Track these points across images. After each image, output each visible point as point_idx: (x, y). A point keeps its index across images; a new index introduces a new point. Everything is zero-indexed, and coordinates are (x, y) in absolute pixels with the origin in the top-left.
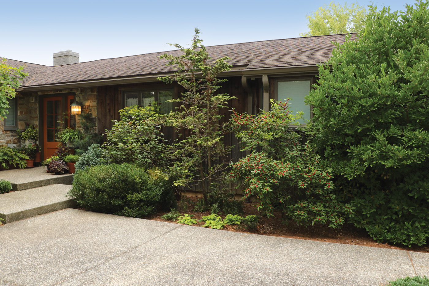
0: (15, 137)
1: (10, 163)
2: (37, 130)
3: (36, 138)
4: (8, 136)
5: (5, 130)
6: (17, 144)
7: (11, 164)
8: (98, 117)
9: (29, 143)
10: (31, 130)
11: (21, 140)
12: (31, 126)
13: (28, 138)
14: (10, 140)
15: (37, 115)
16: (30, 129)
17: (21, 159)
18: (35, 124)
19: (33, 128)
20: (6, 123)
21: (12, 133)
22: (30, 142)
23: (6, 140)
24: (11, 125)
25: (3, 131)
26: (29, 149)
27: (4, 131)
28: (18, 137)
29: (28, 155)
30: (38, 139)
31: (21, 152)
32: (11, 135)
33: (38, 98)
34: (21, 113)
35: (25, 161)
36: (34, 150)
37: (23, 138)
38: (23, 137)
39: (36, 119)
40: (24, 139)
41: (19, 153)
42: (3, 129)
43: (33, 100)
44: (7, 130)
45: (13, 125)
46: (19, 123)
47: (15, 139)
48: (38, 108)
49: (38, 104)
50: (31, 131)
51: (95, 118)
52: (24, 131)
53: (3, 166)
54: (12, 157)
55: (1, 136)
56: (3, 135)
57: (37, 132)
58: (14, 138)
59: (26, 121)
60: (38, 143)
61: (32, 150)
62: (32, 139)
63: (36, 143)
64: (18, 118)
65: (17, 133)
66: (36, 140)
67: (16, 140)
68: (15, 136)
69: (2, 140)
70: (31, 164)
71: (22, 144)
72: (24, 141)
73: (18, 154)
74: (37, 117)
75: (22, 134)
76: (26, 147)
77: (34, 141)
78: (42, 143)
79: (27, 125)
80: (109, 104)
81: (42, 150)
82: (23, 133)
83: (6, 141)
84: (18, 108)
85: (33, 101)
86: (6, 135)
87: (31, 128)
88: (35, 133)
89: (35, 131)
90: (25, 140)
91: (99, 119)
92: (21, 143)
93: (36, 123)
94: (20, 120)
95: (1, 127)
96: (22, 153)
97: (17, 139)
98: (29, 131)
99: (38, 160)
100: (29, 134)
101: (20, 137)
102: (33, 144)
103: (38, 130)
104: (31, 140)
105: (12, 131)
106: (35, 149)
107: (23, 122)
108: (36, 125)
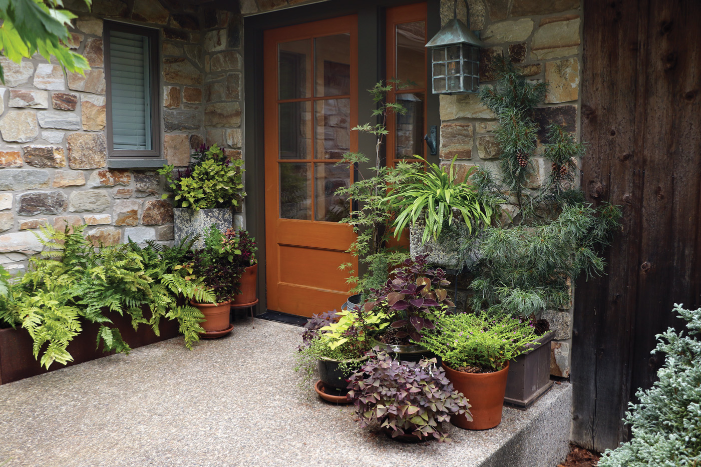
0: (153, 199)
1: (135, 324)
2: (237, 169)
3: (235, 202)
4: (125, 196)
5: (112, 170)
6: (163, 228)
7: (140, 325)
8: (583, 106)
9: (209, 225)
10: (217, 169)
11: (177, 212)
12: (214, 150)
13: (203, 204)
14: (135, 212)
15: (238, 104)
16: (210, 165)
17: (181, 300)
18: (230, 143)
19: (223, 160)
20: (115, 140)
21: (142, 181)
22: (213, 221)
23: (118, 211)
24: (135, 148)
25: (102, 175)
26: (210, 251)
27: (108, 175)
28: (164, 197)
29: (208, 283)
30: (243, 206)
31: (178, 267)
32: (139, 191)
33: (242, 33)
34: (174, 94)
35: (198, 313)
36: (231, 259)
37: (184, 205)
38: (184, 199)
39: (236, 121)
40: (190, 206)
41: (169, 271)
42: (105, 165)
43: (219, 44)
44: (122, 171)
45: (142, 148)
46: (167, 137)
47: (154, 205)
48: (241, 76)
49: (240, 58)
50: (217, 173)
51: (567, 111)
52: (188, 174)
53: (102, 341)
54: (142, 294)
55: (98, 197)
56: (103, 191)
57: (239, 178)
58: (149, 202)
59: (194, 133)
60: (241, 220)
61: (223, 259)
62: (219, 206)
63: (234, 222)
64: (162, 116)
65: (159, 183)
66: (235, 211)
67: (156, 211)
68: (152, 194)
69: (101, 212)
70: (220, 322)
71: (180, 230)
72: (186, 216)
73: (168, 277)
74: (238, 114)
75: (179, 187)
76: (199, 245)
77: (227, 216)
78: (258, 221)
79: (200, 148)
80: (667, 28)
81: (262, 255)
82: (185, 182)
83: (116, 218)
84: (163, 73)
85: (219, 48)
86: (116, 189)
87: (216, 158)
88: (231, 180)
89: (231, 174)
90: (190, 210)
91: (590, 114)
92: (178, 222)
93: (236, 137)
94: (171, 127)
95: (97, 158)
96: (183, 274)
97: (162, 205)
98: (207, 173)
99: (248, 300)
100: (208, 186)
101: (172, 197)
102: (223, 229)
103: (243, 169)
104: (216, 212)
105: (139, 172)
106: (238, 252)
107: (183, 135)
108: (233, 147)
